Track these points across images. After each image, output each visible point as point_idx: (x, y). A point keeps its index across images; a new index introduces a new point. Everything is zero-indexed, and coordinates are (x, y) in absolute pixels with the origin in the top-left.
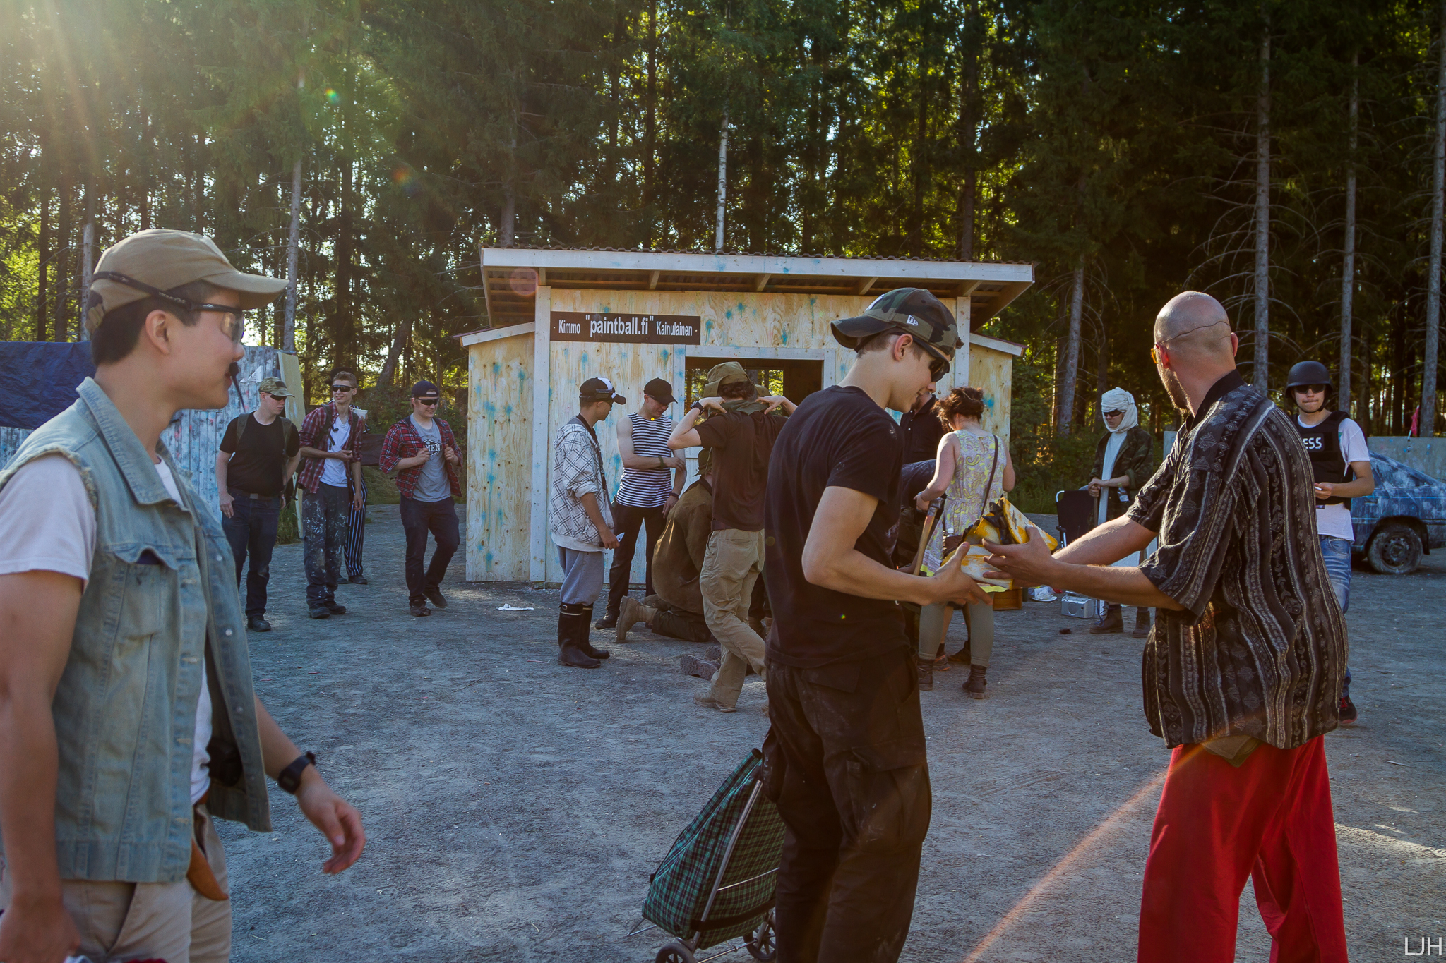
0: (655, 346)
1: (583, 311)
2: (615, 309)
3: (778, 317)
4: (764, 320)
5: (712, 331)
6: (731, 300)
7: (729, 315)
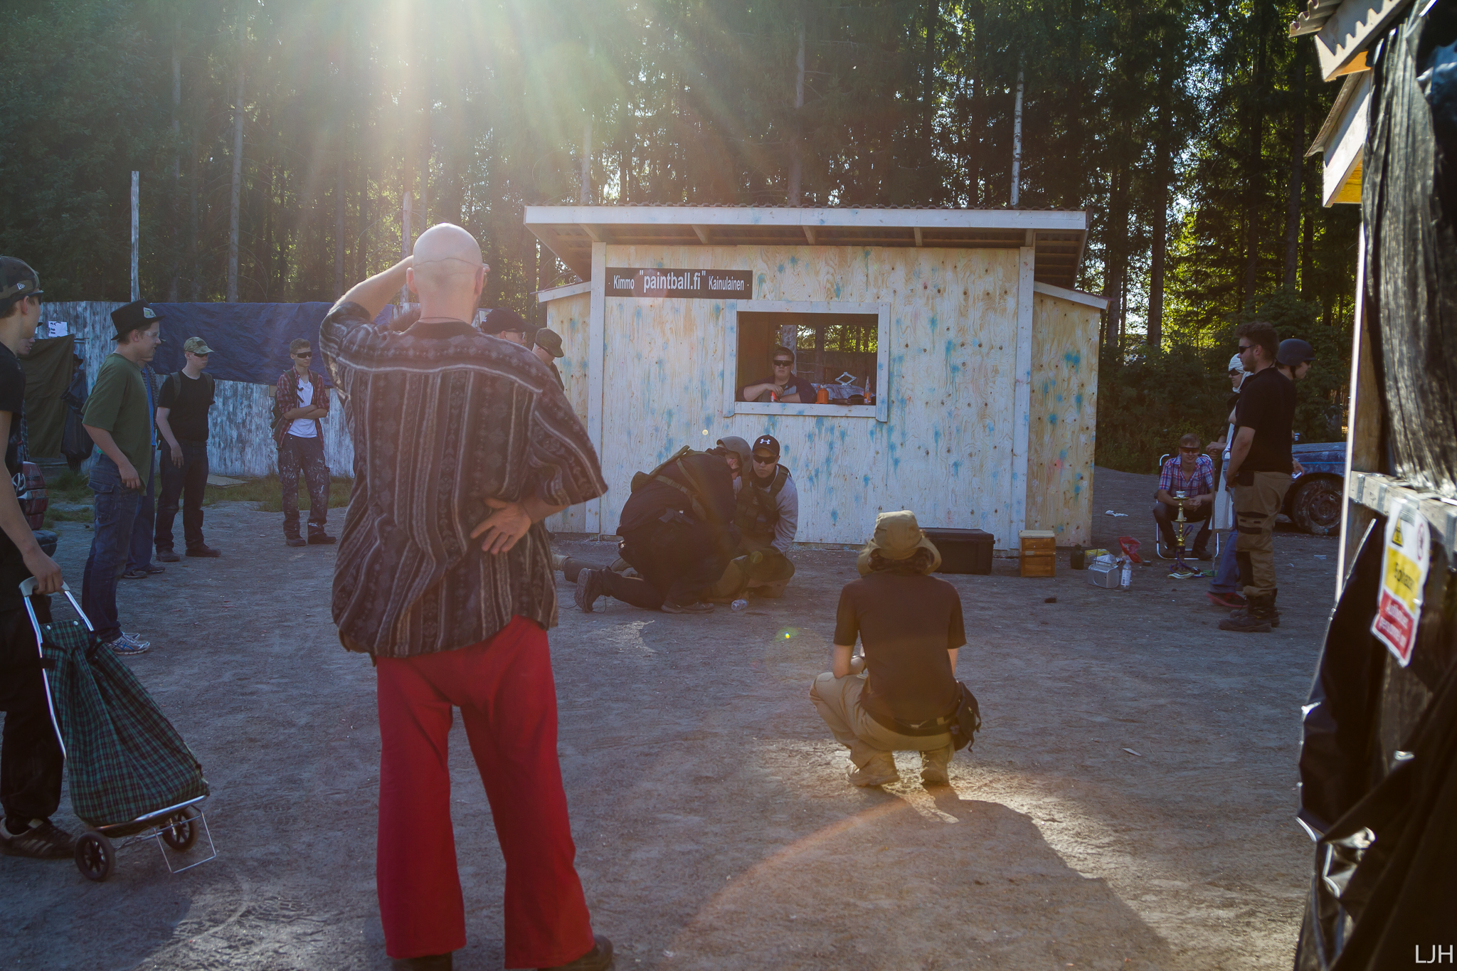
0: (708, 301)
1: (637, 266)
2: (668, 265)
3: (831, 271)
4: (817, 273)
5: (764, 284)
6: (782, 254)
7: (781, 269)
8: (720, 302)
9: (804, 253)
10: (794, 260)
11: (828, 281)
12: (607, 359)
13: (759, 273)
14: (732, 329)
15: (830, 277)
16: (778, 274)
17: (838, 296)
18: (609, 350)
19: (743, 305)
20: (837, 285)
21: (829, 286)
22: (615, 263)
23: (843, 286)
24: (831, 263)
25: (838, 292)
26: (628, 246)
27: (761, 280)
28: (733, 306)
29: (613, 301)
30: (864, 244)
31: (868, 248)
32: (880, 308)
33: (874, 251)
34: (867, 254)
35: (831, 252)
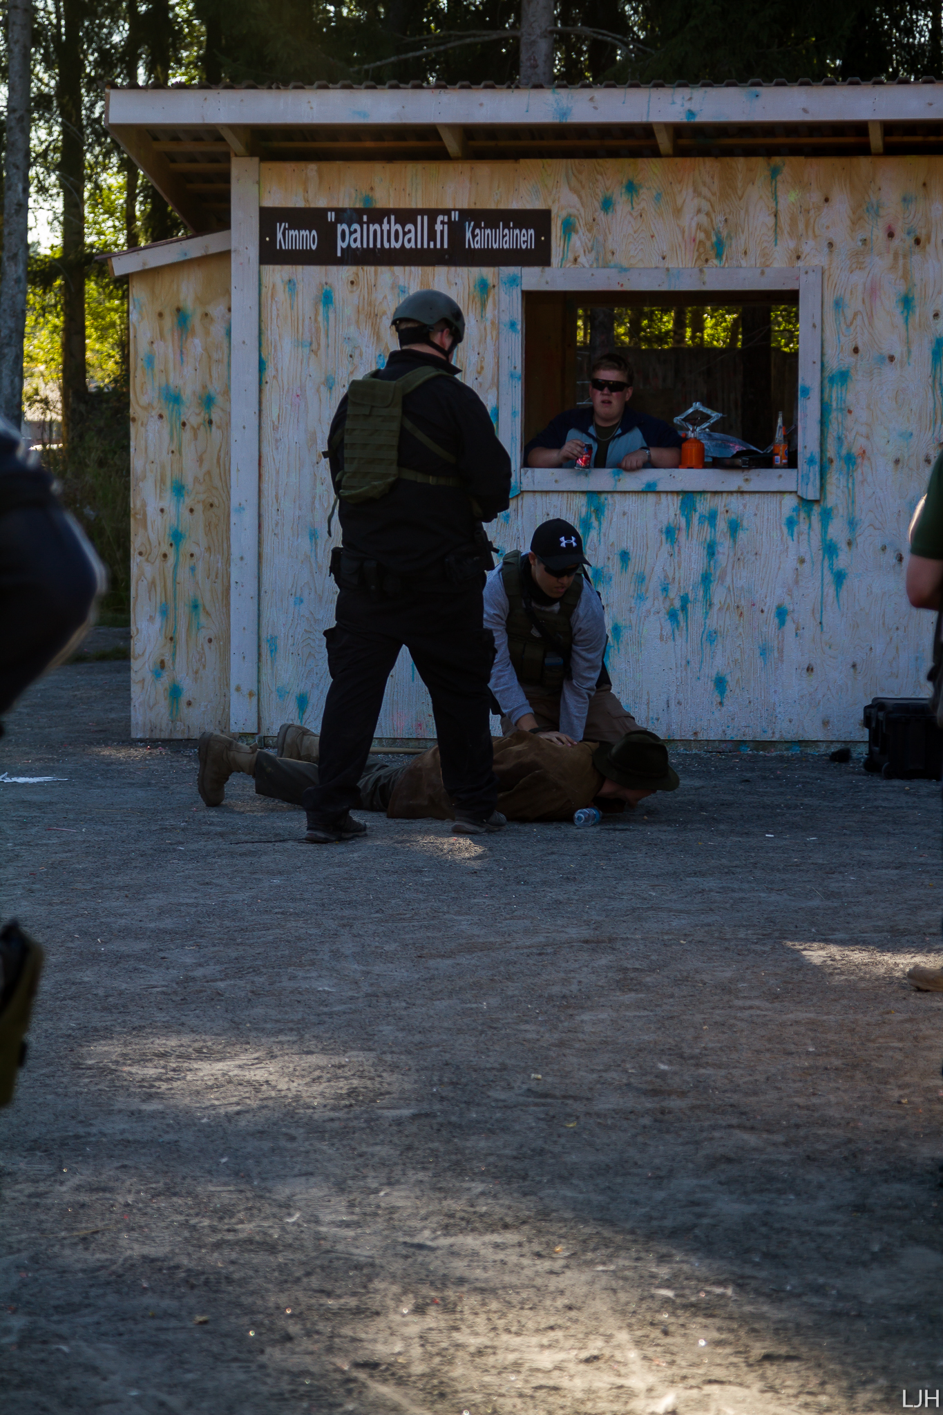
0: (463, 271)
1: (321, 203)
2: (385, 198)
3: (706, 206)
4: (678, 212)
5: (574, 237)
6: (611, 174)
7: (607, 205)
8: (488, 273)
9: (651, 171)
10: (631, 188)
11: (699, 227)
12: (267, 388)
13: (564, 214)
14: (513, 325)
15: (703, 219)
16: (601, 215)
17: (719, 256)
18: (270, 372)
19: (533, 278)
20: (718, 234)
21: (701, 236)
22: (276, 199)
23: (729, 237)
24: (705, 191)
25: (719, 249)
26: (302, 165)
27: (569, 228)
28: (514, 281)
29: (277, 274)
30: (770, 152)
31: (777, 160)
32: (803, 278)
33: (789, 165)
34: (775, 172)
35: (706, 169)
